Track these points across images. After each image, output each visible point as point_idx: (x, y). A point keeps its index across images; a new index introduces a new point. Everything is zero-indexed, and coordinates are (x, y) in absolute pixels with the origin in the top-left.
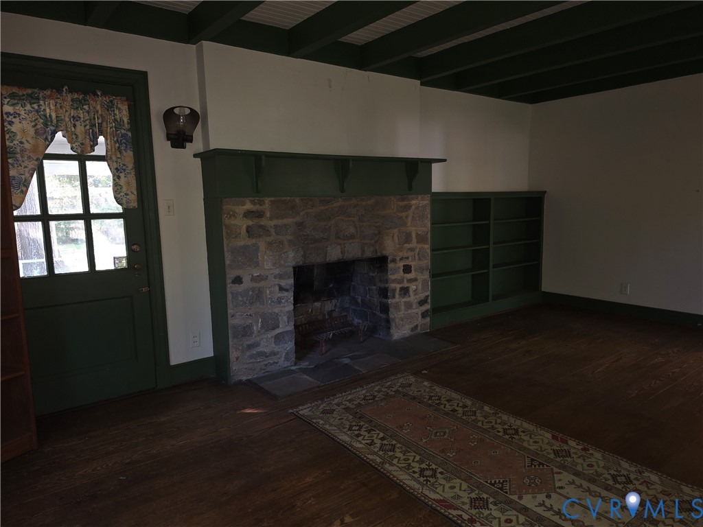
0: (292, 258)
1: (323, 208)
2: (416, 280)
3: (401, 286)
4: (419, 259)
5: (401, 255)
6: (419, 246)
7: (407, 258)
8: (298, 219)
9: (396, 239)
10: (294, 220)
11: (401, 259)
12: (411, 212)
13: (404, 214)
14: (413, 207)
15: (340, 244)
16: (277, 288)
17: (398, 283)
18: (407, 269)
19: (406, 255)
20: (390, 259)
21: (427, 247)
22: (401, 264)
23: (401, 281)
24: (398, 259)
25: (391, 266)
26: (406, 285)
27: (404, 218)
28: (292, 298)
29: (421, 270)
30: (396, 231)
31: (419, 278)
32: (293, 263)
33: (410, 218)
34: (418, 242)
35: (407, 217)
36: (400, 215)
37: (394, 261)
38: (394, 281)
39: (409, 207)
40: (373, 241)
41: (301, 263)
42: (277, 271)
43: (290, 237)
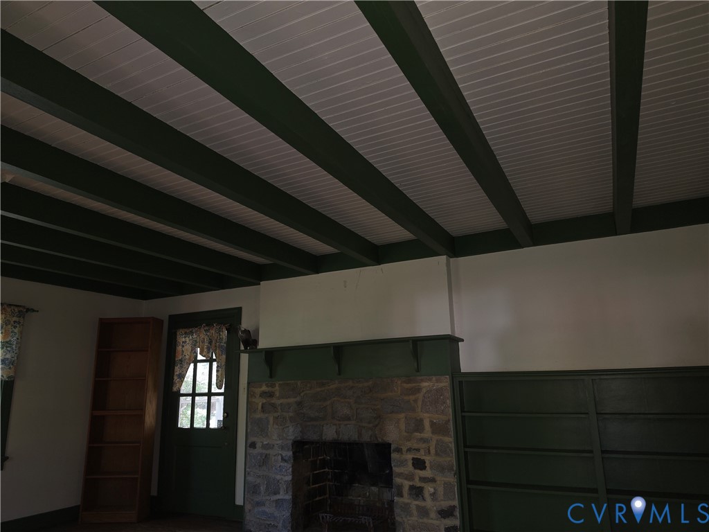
0: (292, 433)
1: (319, 389)
2: (433, 480)
3: (411, 483)
4: (437, 454)
5: (409, 444)
6: (435, 437)
7: (418, 450)
8: (298, 399)
9: (403, 426)
10: (295, 400)
11: (409, 450)
12: (420, 396)
13: (412, 398)
14: (424, 390)
15: (336, 425)
16: (280, 457)
17: (406, 479)
18: (419, 464)
19: (416, 446)
20: (393, 447)
21: (449, 440)
22: (409, 456)
23: (410, 477)
24: (404, 449)
25: (394, 456)
26: (418, 484)
27: (412, 402)
28: (291, 469)
29: (441, 469)
30: (402, 415)
31: (438, 478)
32: (292, 438)
33: (420, 403)
34: (433, 433)
35: (416, 401)
36: (406, 398)
37: (399, 450)
38: (400, 475)
39: (419, 390)
40: (371, 425)
41: (299, 438)
42: (279, 442)
43: (291, 414)
